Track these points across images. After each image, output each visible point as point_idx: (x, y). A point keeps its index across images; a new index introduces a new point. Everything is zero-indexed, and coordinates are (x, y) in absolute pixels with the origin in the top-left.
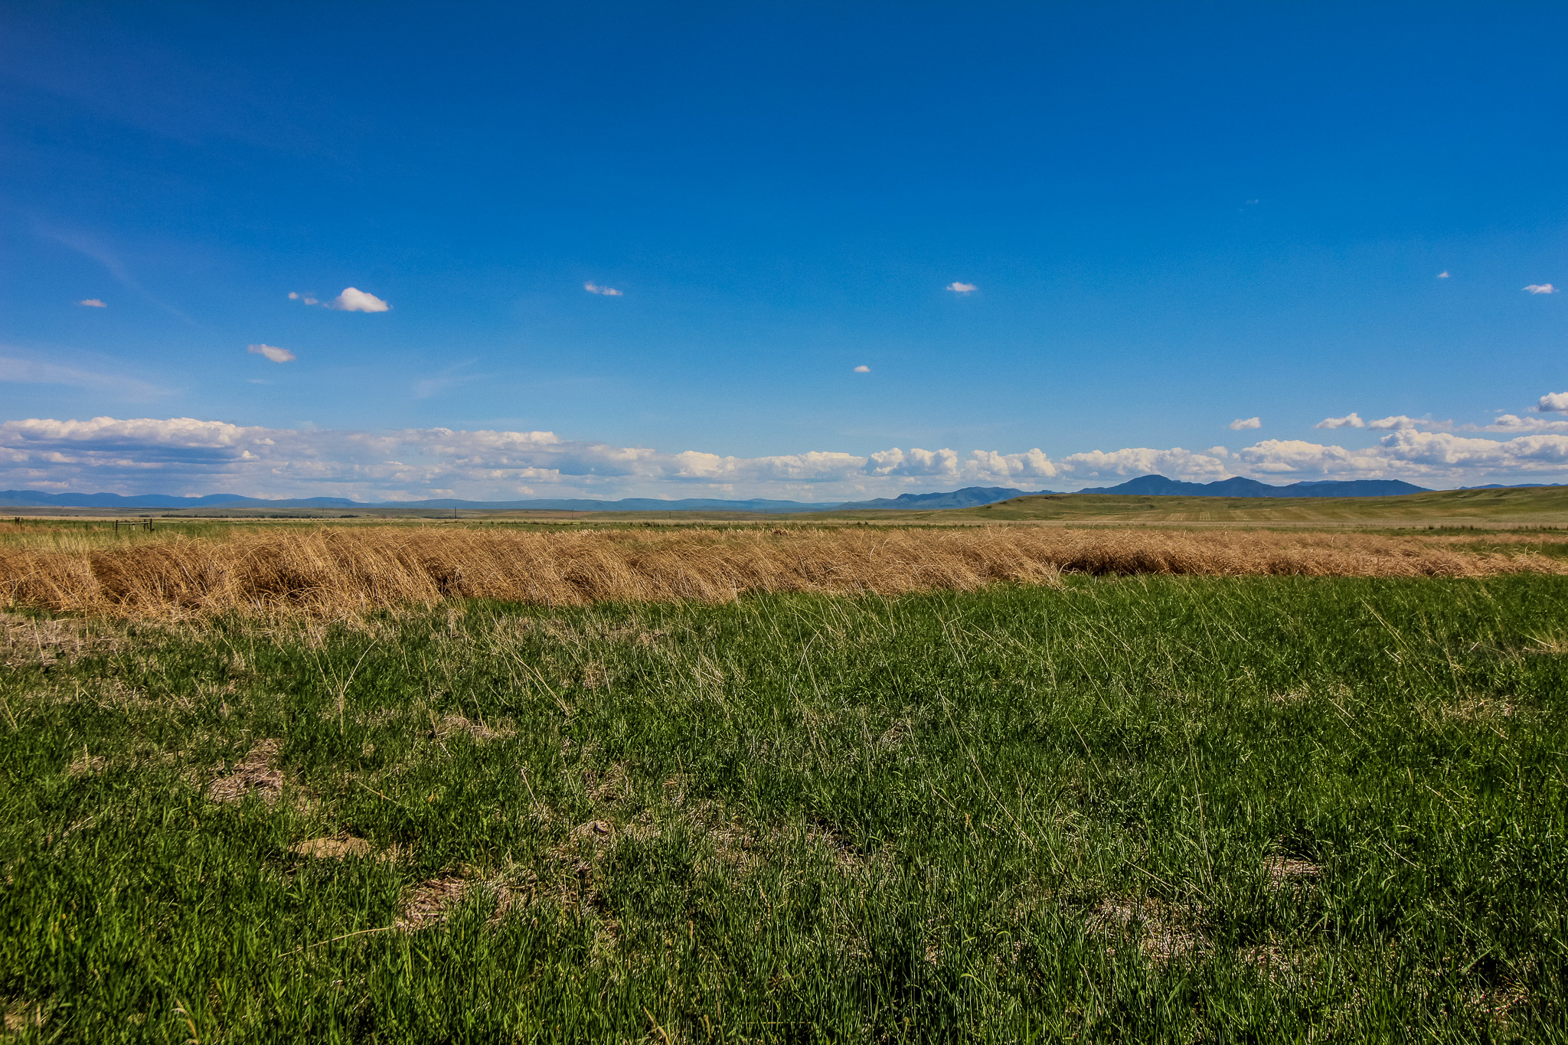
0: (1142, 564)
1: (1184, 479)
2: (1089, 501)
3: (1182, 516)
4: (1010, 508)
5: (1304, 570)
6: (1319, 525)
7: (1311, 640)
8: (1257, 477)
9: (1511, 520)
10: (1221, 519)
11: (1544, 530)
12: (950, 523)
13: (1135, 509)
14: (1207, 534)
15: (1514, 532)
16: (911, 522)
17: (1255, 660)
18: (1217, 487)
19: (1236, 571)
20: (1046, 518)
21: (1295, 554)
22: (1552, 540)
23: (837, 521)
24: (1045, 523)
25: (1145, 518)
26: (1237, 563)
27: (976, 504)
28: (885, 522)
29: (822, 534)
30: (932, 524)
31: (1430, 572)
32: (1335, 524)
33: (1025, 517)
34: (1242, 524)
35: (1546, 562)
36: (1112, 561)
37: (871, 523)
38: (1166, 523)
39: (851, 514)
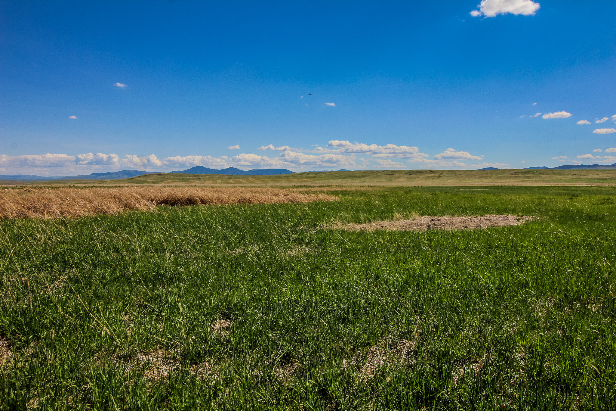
0: (190, 201)
1: (212, 168)
2: (175, 176)
3: (211, 182)
4: (141, 179)
5: (250, 202)
6: (258, 185)
7: (247, 228)
8: (238, 167)
9: (319, 183)
10: (225, 183)
11: (328, 186)
12: (114, 185)
13: (193, 179)
14: (218, 189)
15: (319, 187)
16: (96, 185)
17: (225, 237)
18: (224, 171)
19: (226, 203)
20: (157, 183)
21: (247, 196)
22: (330, 189)
23: (58, 185)
24: (156, 185)
25: (197, 183)
26: (227, 200)
27: (126, 177)
28: (83, 185)
29: (50, 190)
30: (105, 186)
31: (292, 201)
32: (264, 185)
33: (147, 182)
34: (232, 185)
35: (327, 197)
36: (179, 200)
37: (76, 185)
38: (204, 185)
39: (68, 182)
